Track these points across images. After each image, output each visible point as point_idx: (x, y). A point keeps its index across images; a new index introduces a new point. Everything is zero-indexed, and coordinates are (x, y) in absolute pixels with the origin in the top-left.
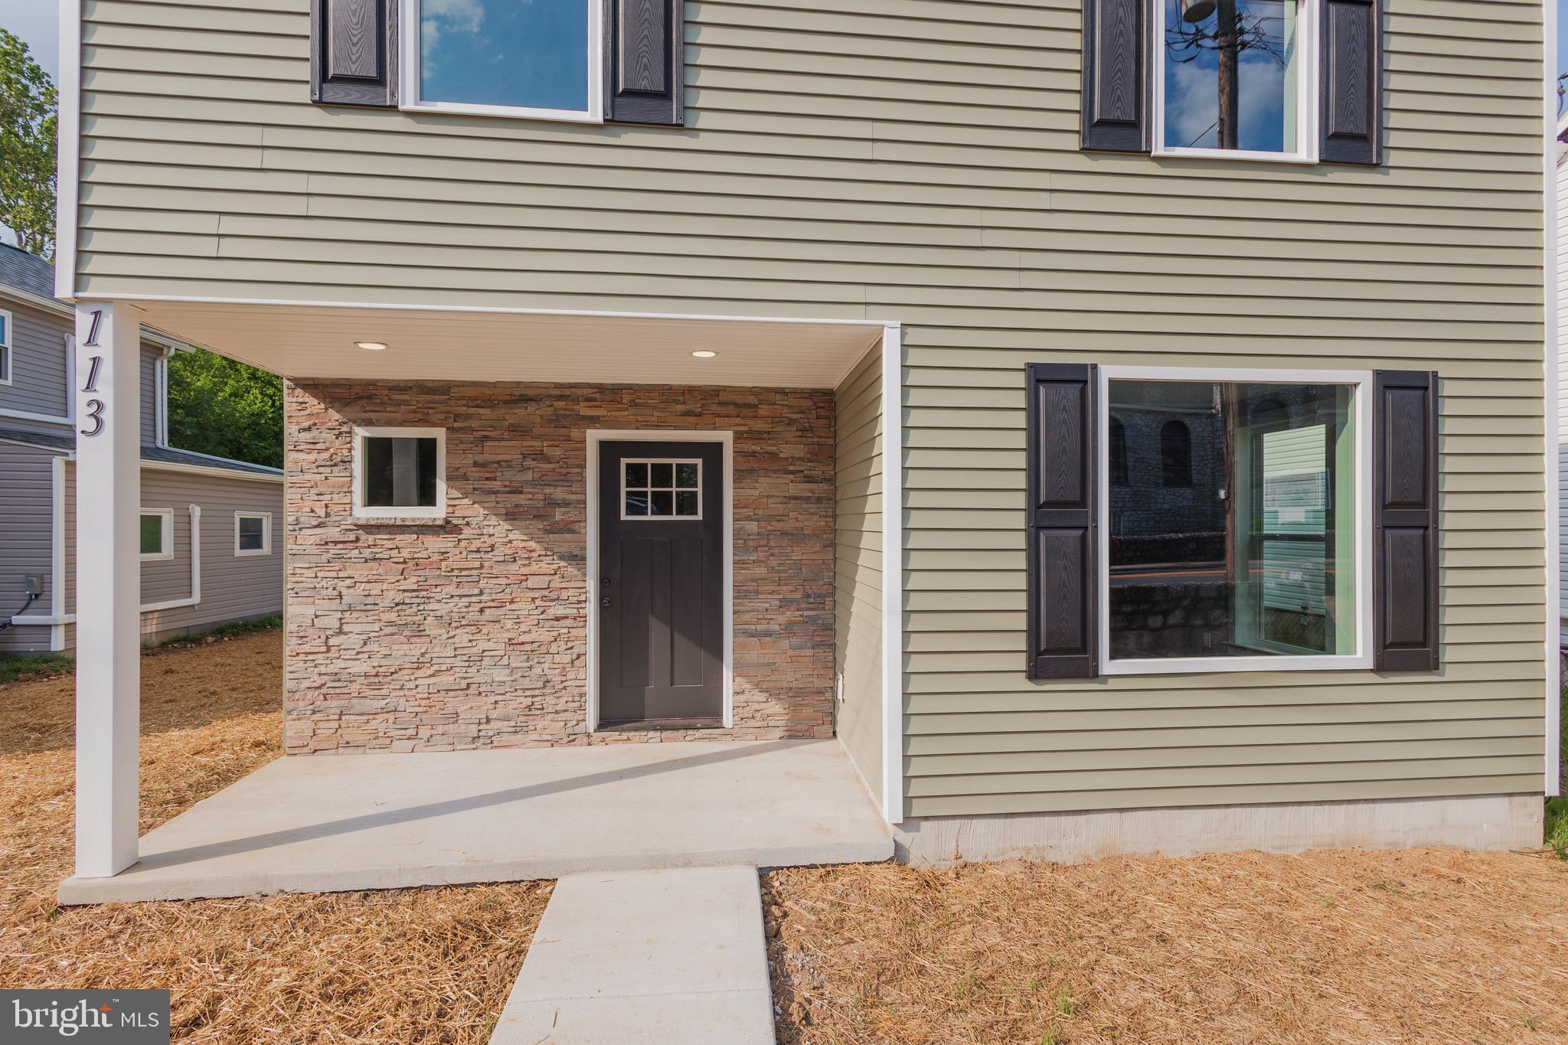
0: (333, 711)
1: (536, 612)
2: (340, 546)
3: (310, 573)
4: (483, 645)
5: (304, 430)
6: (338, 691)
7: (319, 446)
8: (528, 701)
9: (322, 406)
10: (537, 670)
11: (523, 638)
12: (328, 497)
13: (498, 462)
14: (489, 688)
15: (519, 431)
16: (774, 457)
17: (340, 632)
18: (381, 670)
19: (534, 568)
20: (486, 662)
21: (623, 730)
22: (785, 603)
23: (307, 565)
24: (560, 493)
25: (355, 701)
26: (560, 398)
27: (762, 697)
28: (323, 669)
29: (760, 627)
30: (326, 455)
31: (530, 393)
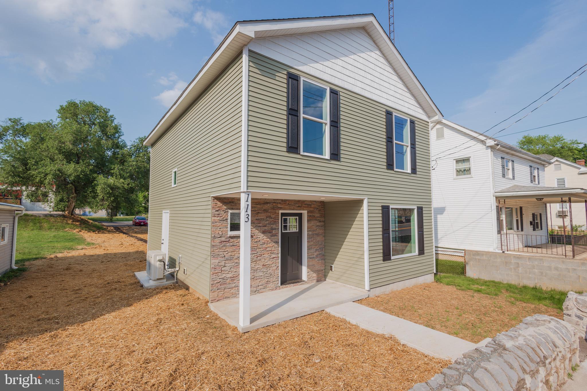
0: (223, 288)
1: (269, 257)
2: (225, 242)
3: (217, 250)
4: (258, 266)
5: (217, 211)
6: (224, 283)
7: (220, 215)
8: (267, 280)
9: (222, 204)
10: (269, 272)
11: (266, 264)
12: (222, 229)
13: (261, 219)
14: (259, 278)
15: (265, 211)
16: (314, 216)
17: (225, 266)
18: (234, 276)
19: (269, 245)
20: (258, 271)
21: (286, 285)
22: (316, 250)
23: (217, 248)
24: (274, 226)
25: (228, 285)
26: (274, 202)
27: (312, 273)
28: (220, 277)
29: (312, 256)
30: (222, 218)
31: (268, 201)
